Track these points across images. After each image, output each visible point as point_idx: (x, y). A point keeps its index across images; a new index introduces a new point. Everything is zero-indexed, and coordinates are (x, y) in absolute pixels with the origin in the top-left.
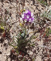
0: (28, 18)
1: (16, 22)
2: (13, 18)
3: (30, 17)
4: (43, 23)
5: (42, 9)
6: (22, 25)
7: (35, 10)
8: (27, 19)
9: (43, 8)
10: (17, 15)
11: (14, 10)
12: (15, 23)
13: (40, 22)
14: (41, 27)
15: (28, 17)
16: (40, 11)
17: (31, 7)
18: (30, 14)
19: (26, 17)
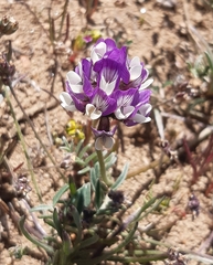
0: (109, 93)
1: (49, 109)
2: (34, 83)
3: (125, 86)
4: (203, 108)
5: (200, 25)
6: (81, 134)
7: (156, 30)
8: (104, 97)
9: (206, 23)
10: (52, 62)
11: (36, 36)
12: (42, 111)
13: (190, 106)
14: (193, 130)
15: (108, 88)
16: (186, 37)
17: (137, 14)
18: (121, 62)
19: (96, 84)
